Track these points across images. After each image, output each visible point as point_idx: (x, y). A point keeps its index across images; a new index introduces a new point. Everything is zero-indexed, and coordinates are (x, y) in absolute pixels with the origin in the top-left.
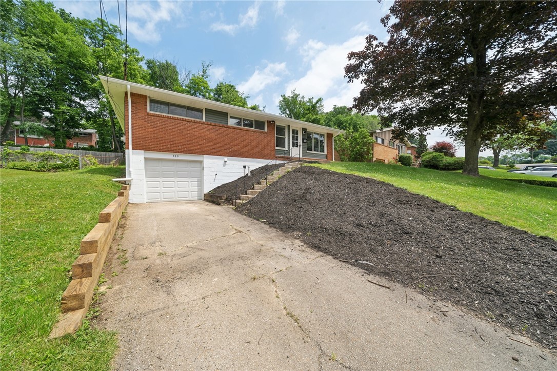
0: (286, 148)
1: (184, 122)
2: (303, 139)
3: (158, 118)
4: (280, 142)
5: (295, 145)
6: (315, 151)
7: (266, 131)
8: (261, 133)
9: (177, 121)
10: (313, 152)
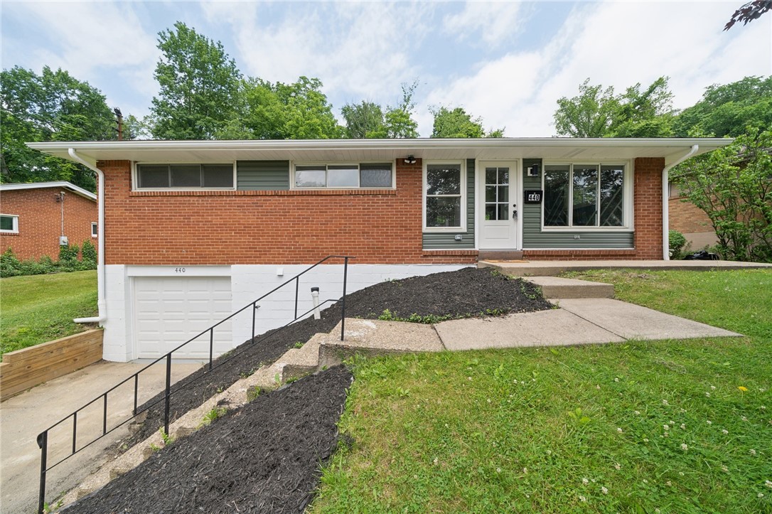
0: (463, 227)
1: (192, 199)
2: (526, 194)
3: (146, 199)
4: (443, 212)
5: (496, 212)
6: (576, 223)
7: (394, 187)
8: (375, 195)
9: (179, 198)
10: (571, 228)
